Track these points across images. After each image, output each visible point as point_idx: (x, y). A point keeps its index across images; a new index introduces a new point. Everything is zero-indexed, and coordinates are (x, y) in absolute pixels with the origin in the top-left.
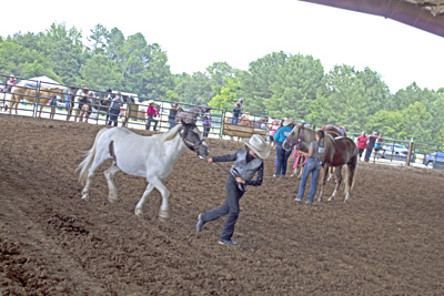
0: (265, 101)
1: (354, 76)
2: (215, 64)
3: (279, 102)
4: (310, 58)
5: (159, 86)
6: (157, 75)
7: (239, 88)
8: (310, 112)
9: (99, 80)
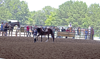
0: (66, 20)
1: (99, 8)
2: (46, 7)
3: (71, 20)
4: (82, 2)
5: (26, 16)
6: (25, 13)
7: (56, 16)
8: (83, 23)
9: (3, 16)
